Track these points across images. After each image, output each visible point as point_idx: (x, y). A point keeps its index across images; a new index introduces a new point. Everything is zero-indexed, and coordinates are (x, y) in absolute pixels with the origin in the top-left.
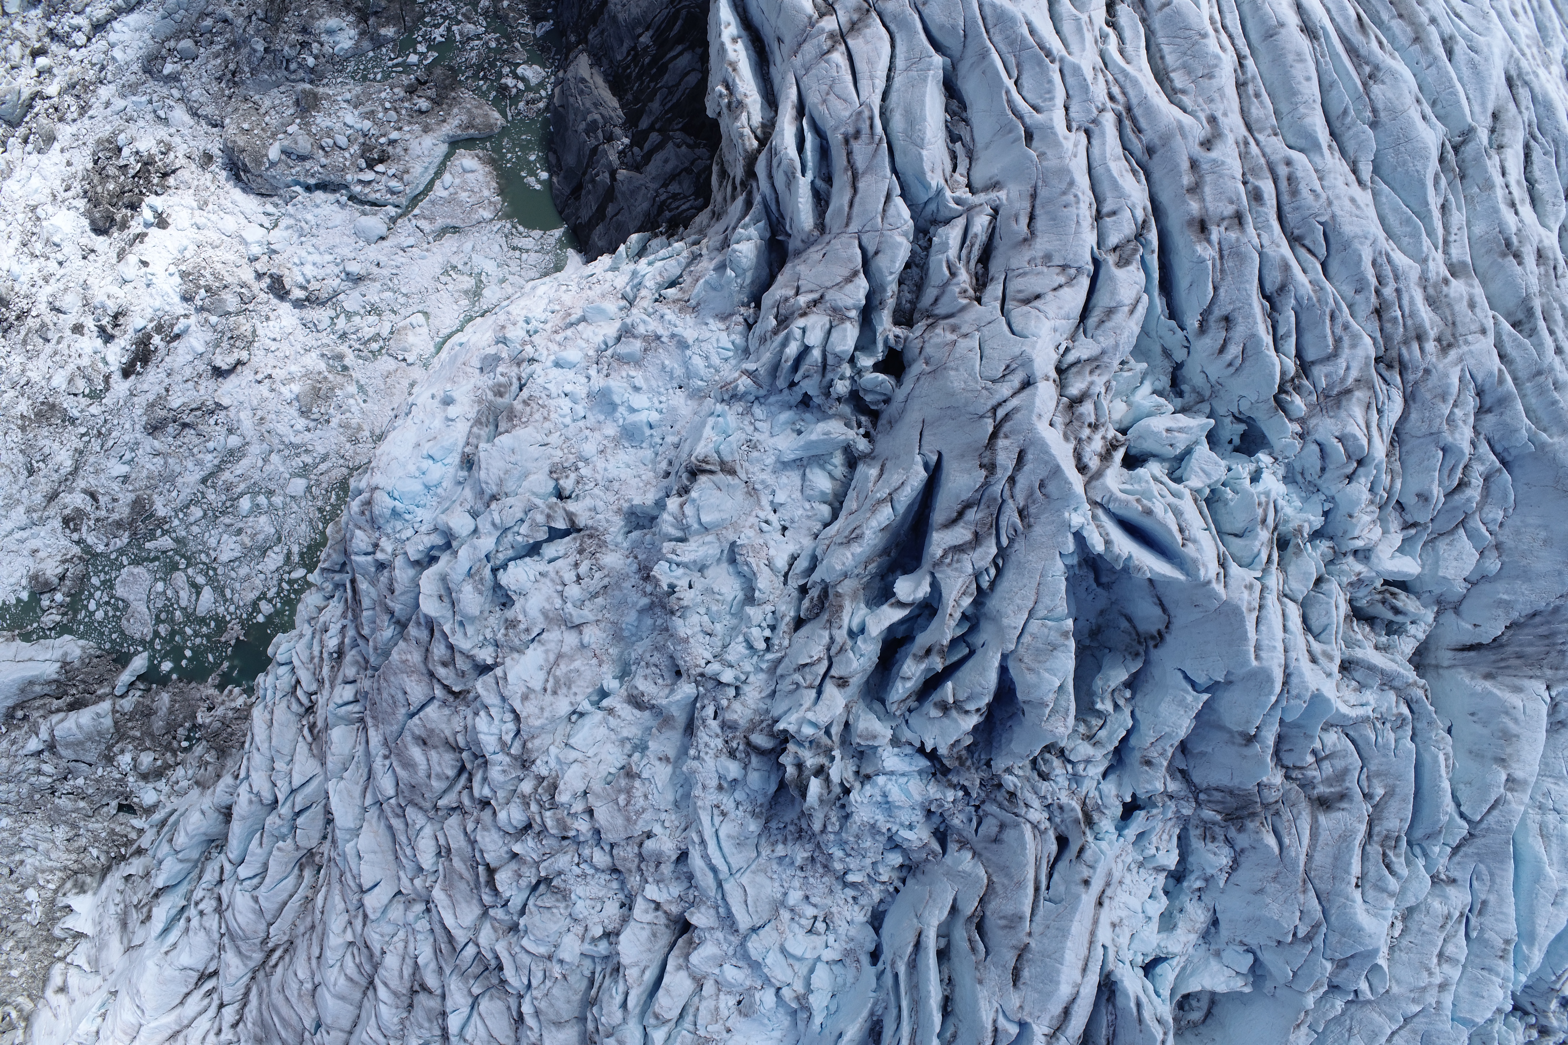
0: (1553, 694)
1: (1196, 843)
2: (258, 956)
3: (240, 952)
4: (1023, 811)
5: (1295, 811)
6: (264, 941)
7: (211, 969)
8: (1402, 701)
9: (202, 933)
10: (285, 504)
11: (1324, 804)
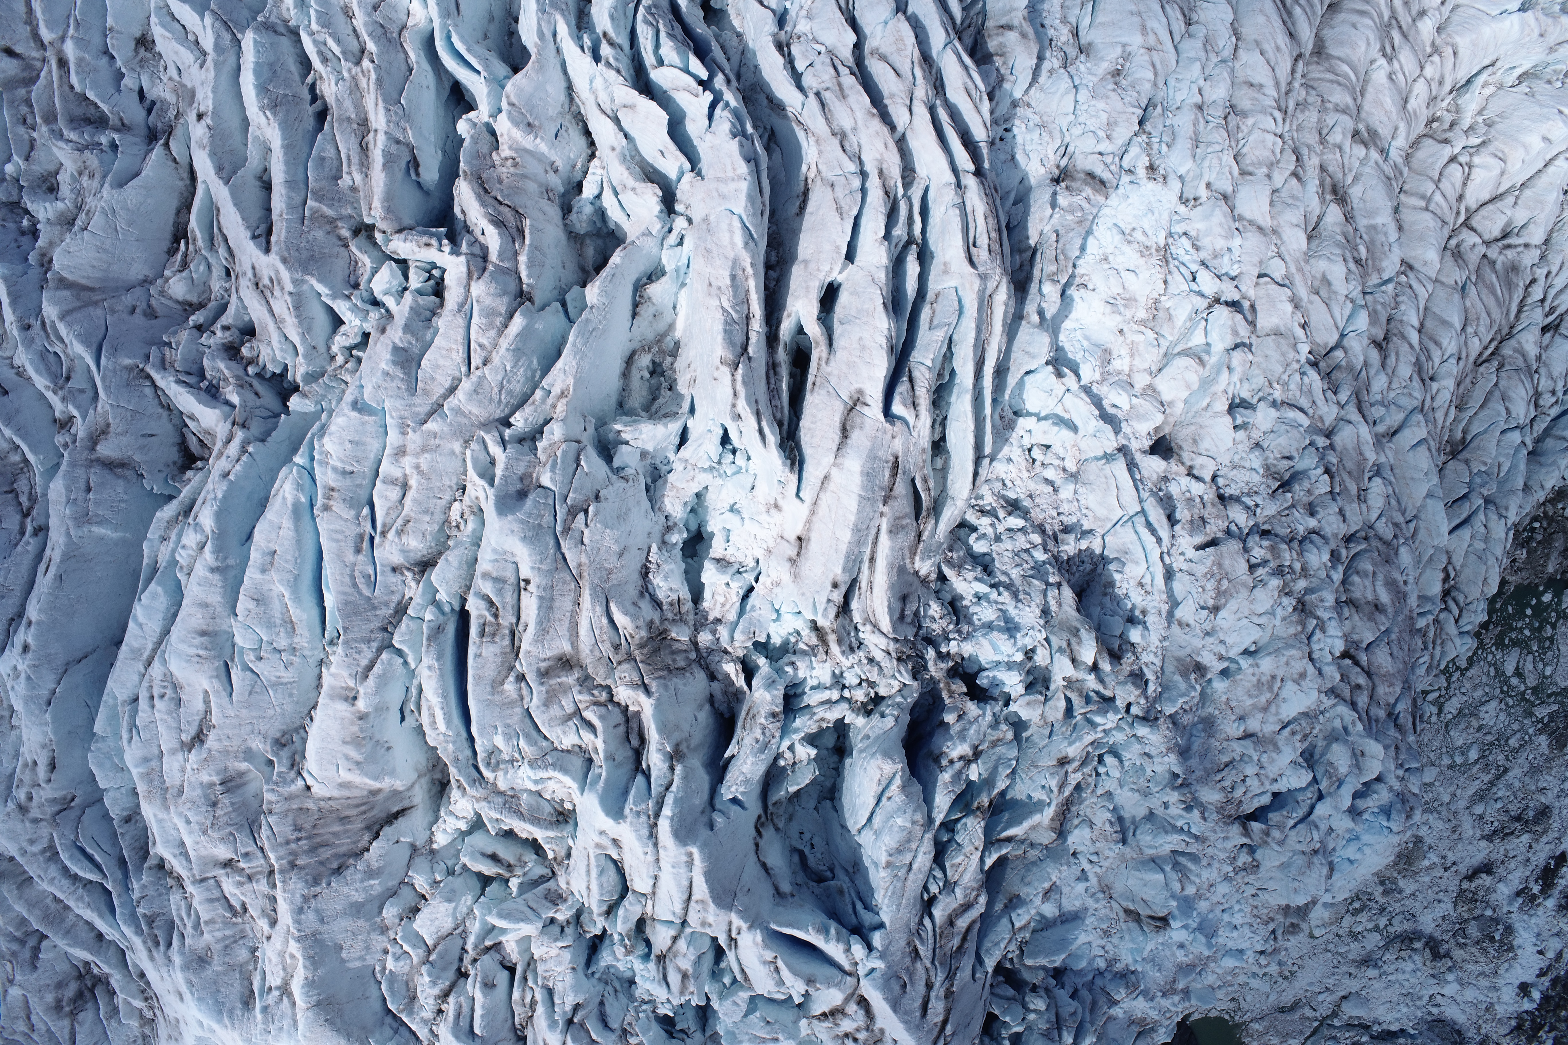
0: (300, 783)
1: (685, 594)
2: (1507, 351)
3: (1524, 356)
4: (892, 647)
5: (597, 653)
6: (1501, 366)
7: (1548, 335)
8: (491, 780)
9: (1555, 374)
10: (1440, 758)
11: (565, 663)
